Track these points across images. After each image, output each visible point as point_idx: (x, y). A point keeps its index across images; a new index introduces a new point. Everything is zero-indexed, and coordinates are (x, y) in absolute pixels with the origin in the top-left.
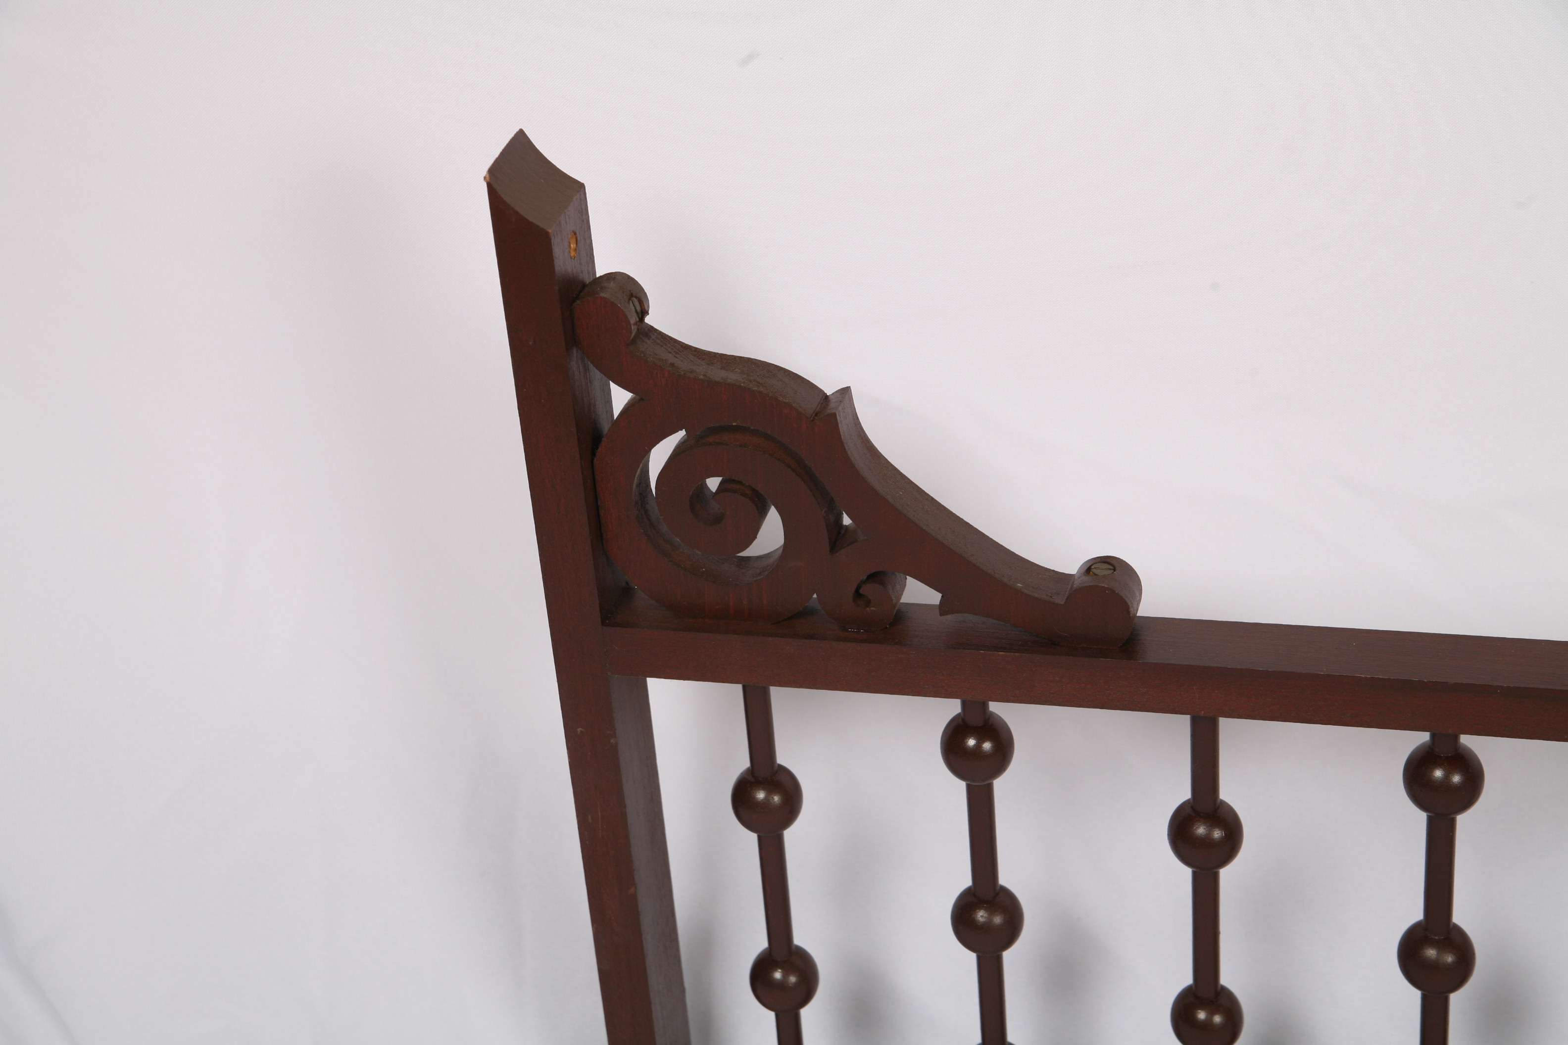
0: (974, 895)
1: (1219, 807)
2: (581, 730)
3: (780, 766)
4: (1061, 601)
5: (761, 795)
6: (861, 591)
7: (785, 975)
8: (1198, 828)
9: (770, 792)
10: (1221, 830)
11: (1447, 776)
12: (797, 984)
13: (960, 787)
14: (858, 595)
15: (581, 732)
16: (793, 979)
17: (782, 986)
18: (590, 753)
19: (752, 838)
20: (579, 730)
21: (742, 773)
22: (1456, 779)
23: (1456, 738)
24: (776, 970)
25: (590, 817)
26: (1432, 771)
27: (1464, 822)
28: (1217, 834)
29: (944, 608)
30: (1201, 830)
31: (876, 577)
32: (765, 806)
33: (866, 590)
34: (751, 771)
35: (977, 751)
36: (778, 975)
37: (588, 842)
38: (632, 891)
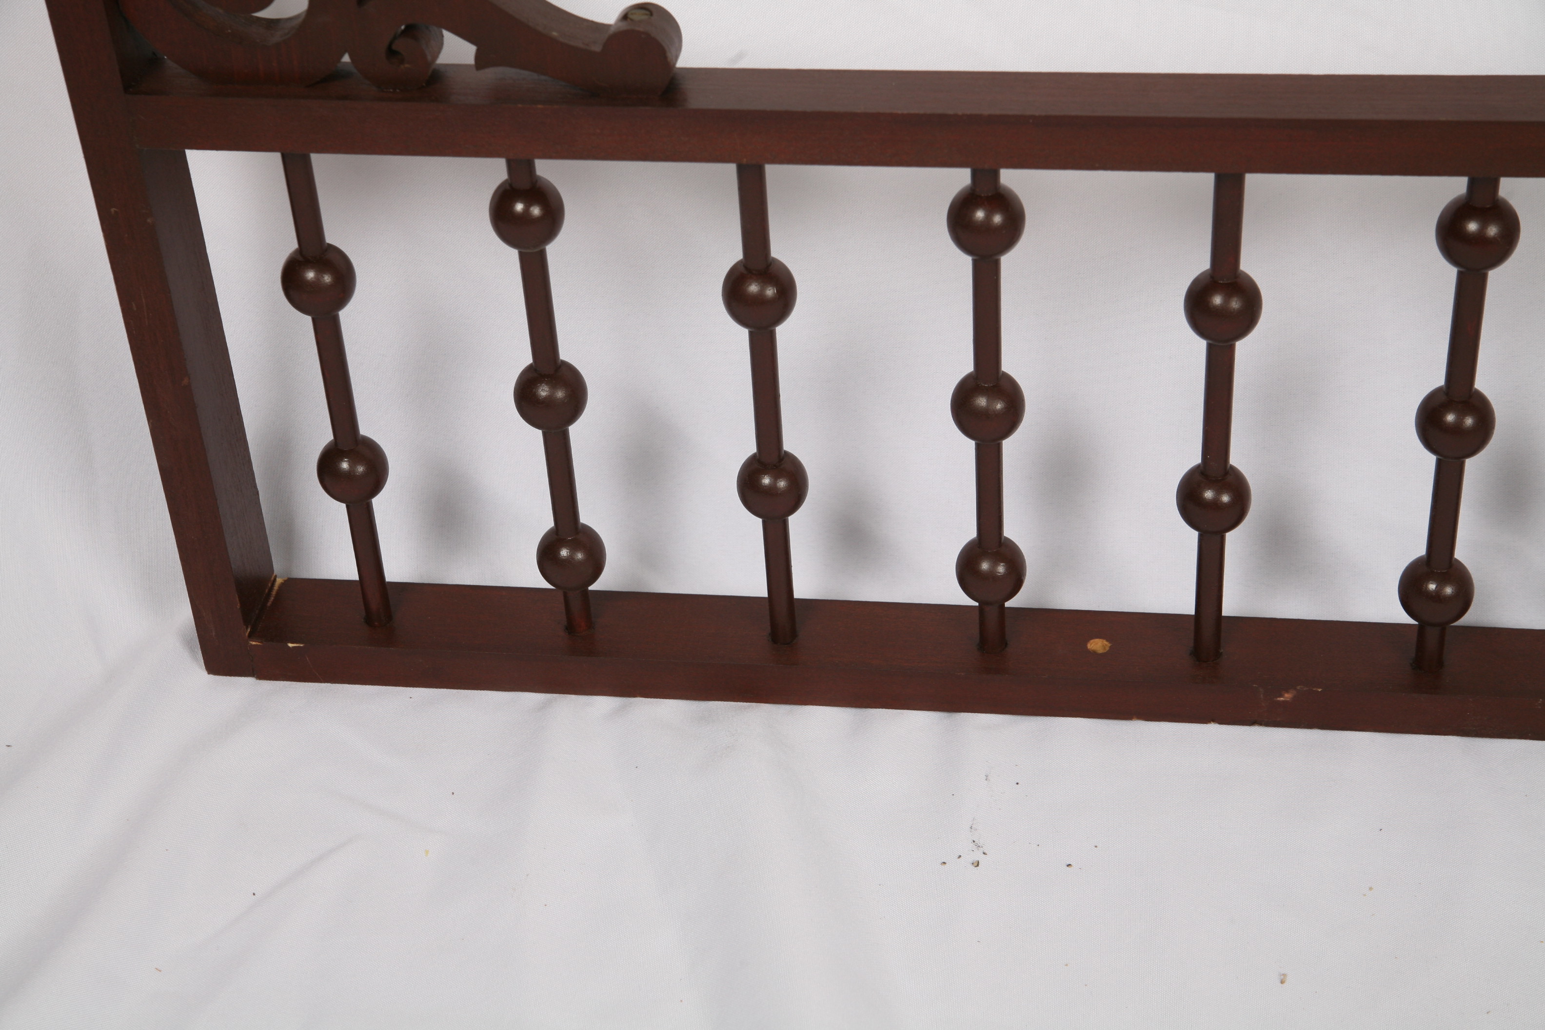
0: (536, 370)
1: (770, 264)
2: (115, 211)
3: (330, 246)
4: (597, 48)
5: (311, 275)
6: (394, 47)
7: (352, 464)
8: (750, 285)
9: (320, 271)
10: (773, 286)
11: (988, 217)
12: (365, 475)
13: (513, 255)
14: (391, 52)
15: (115, 212)
16: (360, 469)
17: (349, 476)
18: (126, 235)
19: (307, 321)
20: (113, 210)
21: (290, 254)
22: (997, 219)
23: (996, 175)
24: (342, 460)
25: (134, 305)
26: (974, 211)
27: (1009, 262)
28: (770, 292)
29: (481, 61)
30: (754, 288)
31: (411, 31)
32: (316, 286)
33: (397, 46)
34: (300, 251)
35: (525, 216)
36: (345, 465)
37: (134, 332)
38: (185, 381)
